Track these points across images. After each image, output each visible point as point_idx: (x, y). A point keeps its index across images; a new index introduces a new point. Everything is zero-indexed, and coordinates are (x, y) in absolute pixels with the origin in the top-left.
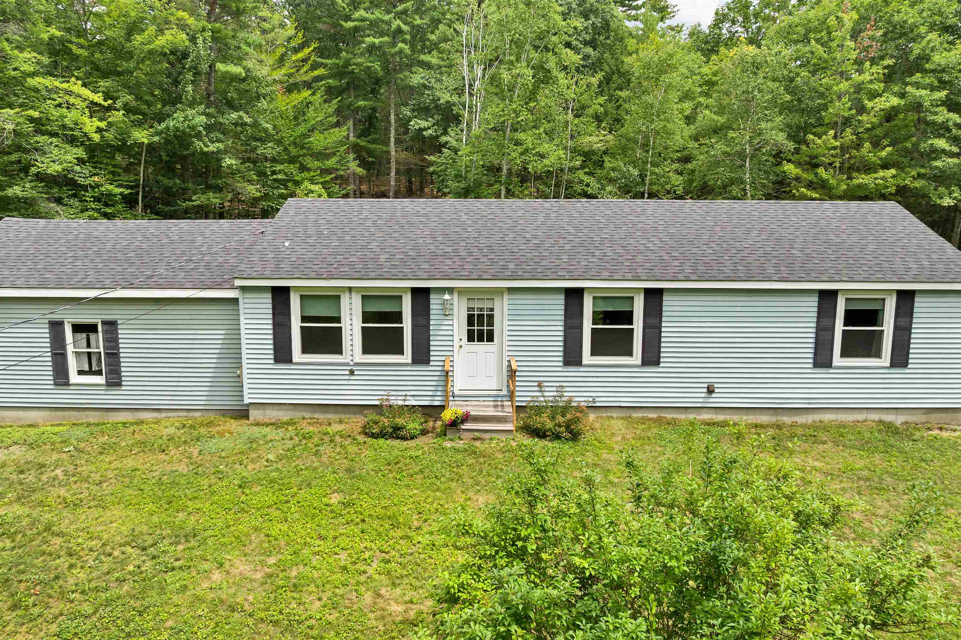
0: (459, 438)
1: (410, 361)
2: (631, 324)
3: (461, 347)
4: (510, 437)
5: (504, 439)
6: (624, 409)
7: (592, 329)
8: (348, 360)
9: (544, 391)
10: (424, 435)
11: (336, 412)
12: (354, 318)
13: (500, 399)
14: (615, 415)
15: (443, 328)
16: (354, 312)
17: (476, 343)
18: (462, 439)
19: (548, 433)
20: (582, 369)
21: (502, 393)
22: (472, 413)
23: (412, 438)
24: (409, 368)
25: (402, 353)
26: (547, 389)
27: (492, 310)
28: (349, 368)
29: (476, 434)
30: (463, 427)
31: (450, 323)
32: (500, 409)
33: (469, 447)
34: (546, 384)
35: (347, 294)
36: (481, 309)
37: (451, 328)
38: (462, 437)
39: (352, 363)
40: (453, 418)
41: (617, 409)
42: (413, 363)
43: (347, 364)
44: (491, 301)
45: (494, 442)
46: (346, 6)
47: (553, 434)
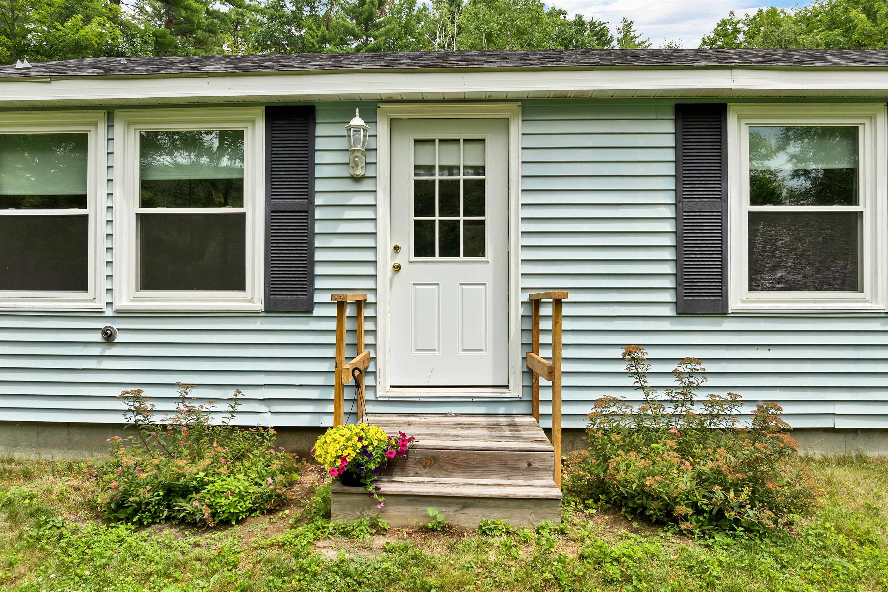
0: (374, 525)
1: (259, 305)
2: (855, 202)
3: (397, 268)
4: (553, 523)
5: (529, 532)
6: (841, 437)
7: (750, 213)
8: (99, 305)
9: (644, 374)
10: (271, 512)
11: (70, 445)
12: (117, 191)
13: (502, 410)
14: (817, 454)
15: (349, 214)
16: (117, 174)
17: (437, 258)
18: (381, 532)
19: (682, 509)
20: (727, 324)
21: (506, 394)
22: (422, 442)
23: (225, 524)
24: (258, 325)
25: (241, 287)
26: (655, 368)
27: (480, 170)
28: (102, 325)
29: (432, 511)
30: (387, 487)
31: (367, 200)
32: (508, 433)
33: (402, 565)
34: (651, 353)
35: (102, 128)
36: (451, 169)
37: (368, 214)
38: (383, 523)
39: (109, 312)
40: (351, 454)
41: (824, 438)
42: (266, 311)
43: (98, 315)
44: (477, 147)
45: (496, 541)
46: (315, 43)
47: (699, 511)
